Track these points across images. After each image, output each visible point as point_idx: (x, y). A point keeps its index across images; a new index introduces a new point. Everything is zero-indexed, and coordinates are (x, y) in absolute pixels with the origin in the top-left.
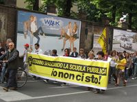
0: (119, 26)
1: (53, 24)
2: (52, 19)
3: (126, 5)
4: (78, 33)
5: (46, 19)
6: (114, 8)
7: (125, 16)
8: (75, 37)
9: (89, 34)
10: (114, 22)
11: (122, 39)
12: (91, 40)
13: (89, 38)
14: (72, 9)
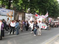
0: (27, 12)
1: (4, 11)
2: (4, 10)
3: (29, 5)
4: (13, 15)
5: (2, 10)
6: (25, 6)
7: (29, 9)
8: (12, 16)
9: (17, 15)
10: (25, 11)
11: (29, 17)
12: (18, 17)
13: (17, 16)
14: (11, 6)
